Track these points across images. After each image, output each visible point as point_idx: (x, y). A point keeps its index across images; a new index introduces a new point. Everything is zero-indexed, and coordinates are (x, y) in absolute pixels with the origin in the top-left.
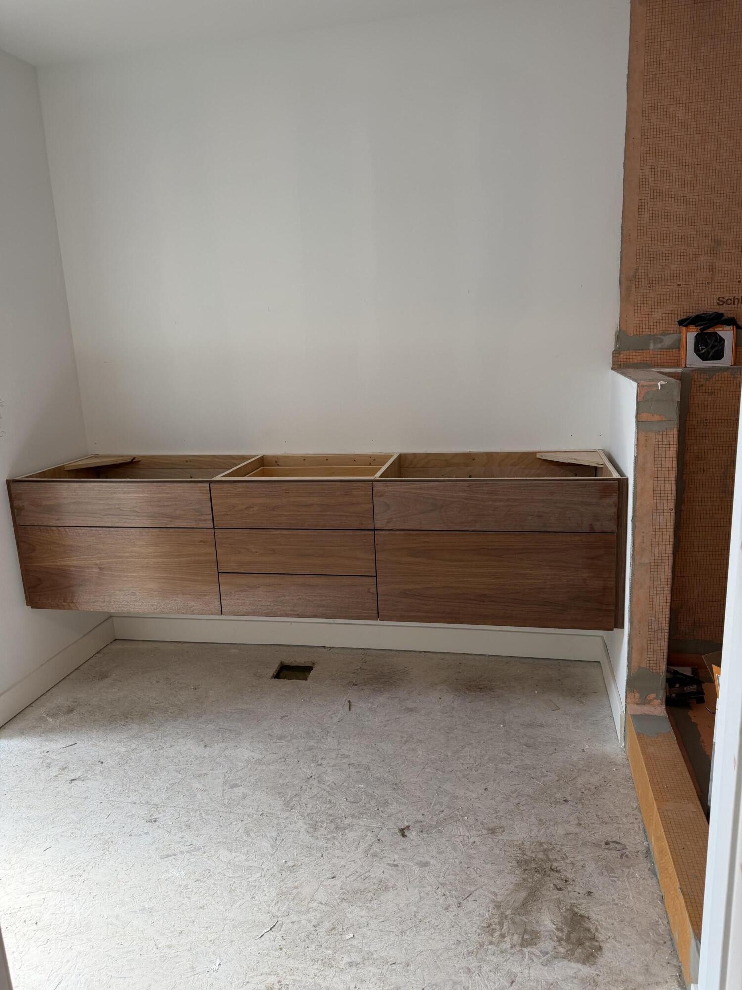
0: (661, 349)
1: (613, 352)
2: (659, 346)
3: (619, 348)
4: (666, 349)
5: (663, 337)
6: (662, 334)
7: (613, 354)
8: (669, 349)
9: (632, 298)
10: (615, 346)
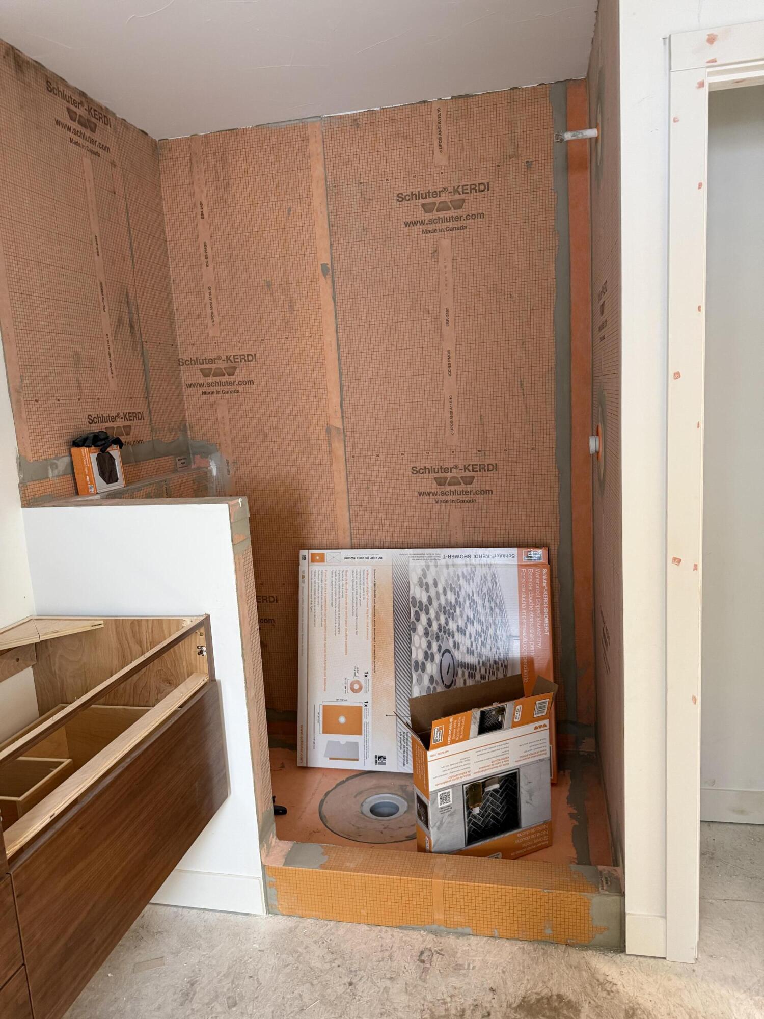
0: (58, 476)
1: (19, 485)
2: (56, 472)
3: (23, 479)
4: (62, 476)
5: (56, 461)
6: (54, 459)
7: (19, 487)
8: (64, 475)
9: (24, 415)
10: (19, 477)
